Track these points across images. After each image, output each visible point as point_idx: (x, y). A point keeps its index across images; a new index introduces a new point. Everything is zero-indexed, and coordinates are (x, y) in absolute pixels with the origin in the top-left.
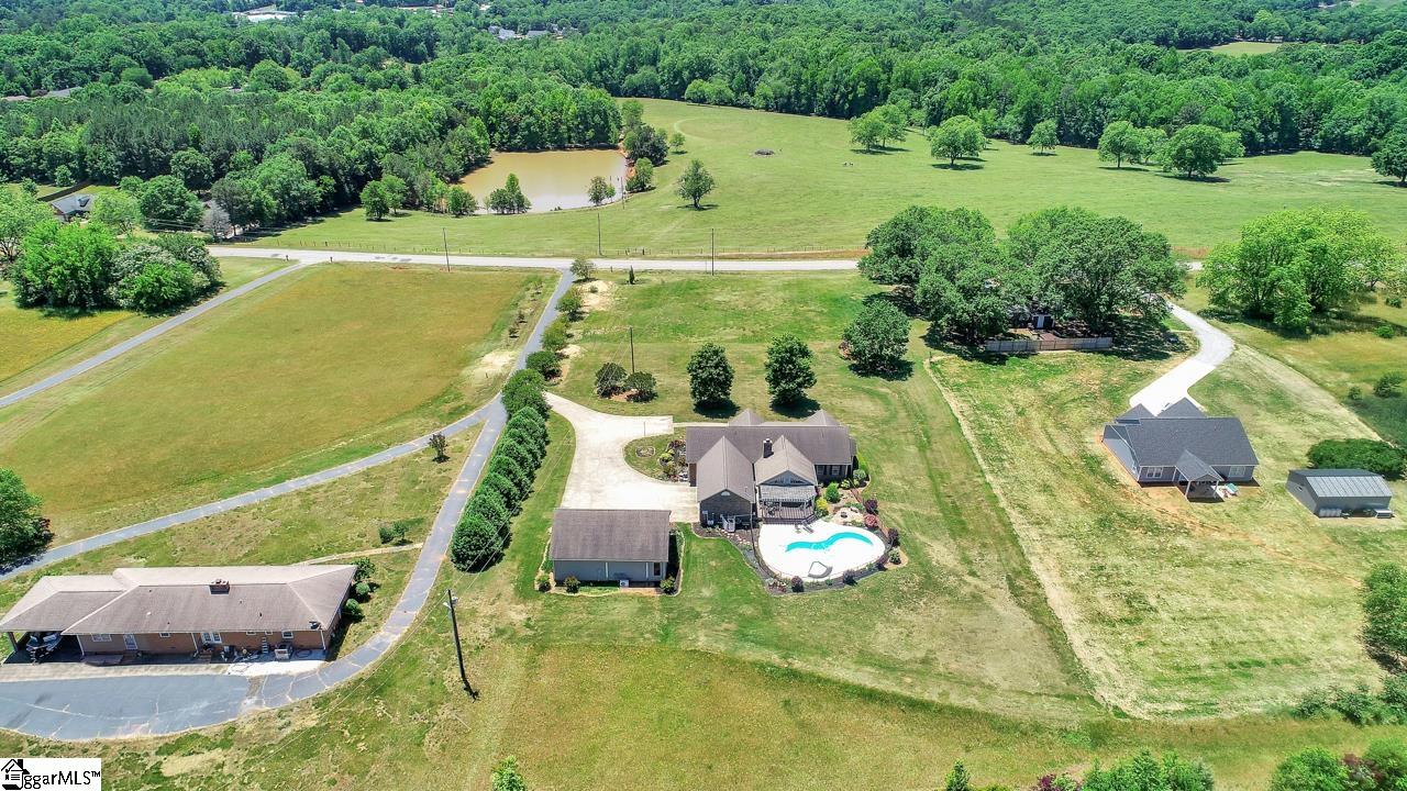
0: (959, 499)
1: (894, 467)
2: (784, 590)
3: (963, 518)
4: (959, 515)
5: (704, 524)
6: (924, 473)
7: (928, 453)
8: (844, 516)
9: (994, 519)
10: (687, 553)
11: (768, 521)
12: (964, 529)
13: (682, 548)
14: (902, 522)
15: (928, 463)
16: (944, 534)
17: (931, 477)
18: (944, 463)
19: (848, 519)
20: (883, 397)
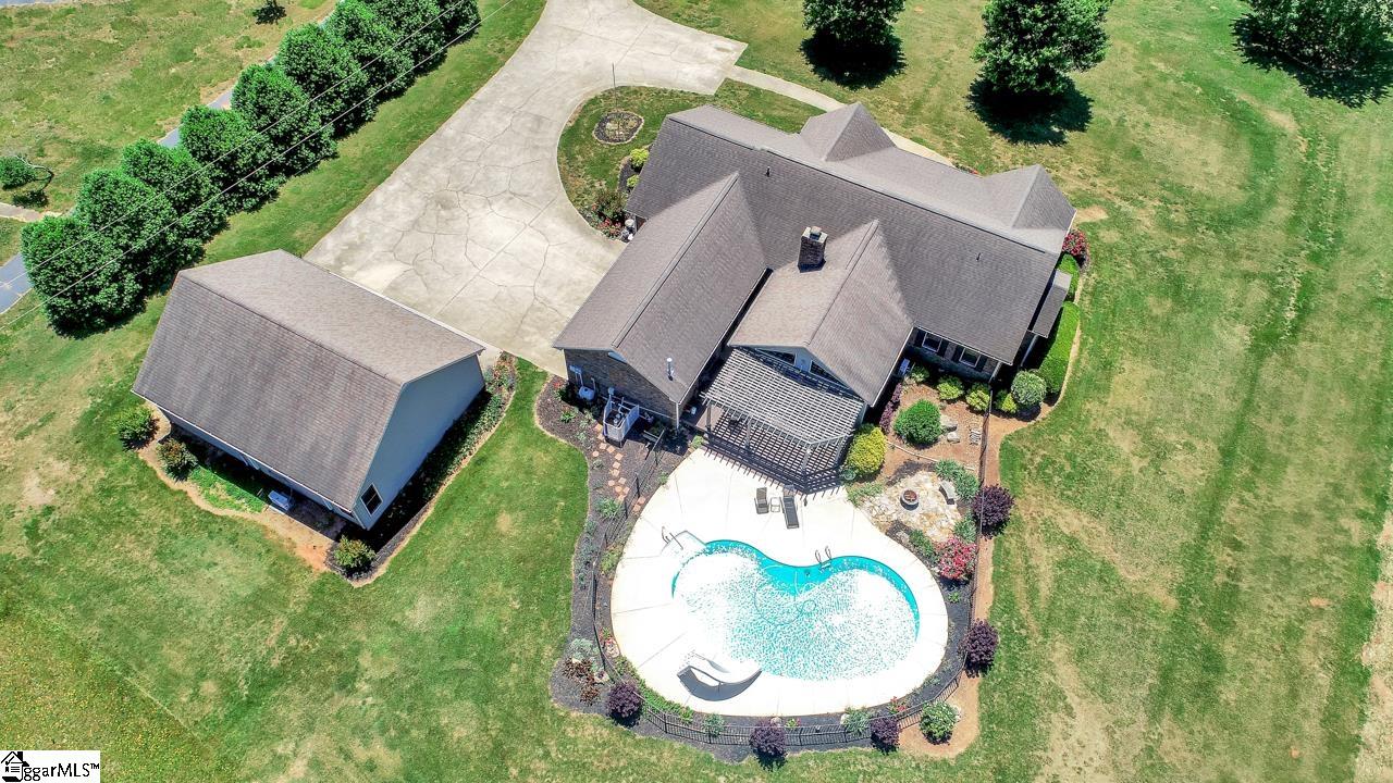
0: (1260, 567)
1: (1149, 383)
2: (589, 698)
3: (1228, 647)
4: (1223, 625)
5: (570, 395)
6: (1217, 431)
7: (1273, 361)
8: (909, 502)
9: (1313, 703)
10: (480, 461)
11: (716, 445)
12: (1204, 692)
13: (480, 439)
14: (1045, 588)
15: (1248, 402)
16: (1136, 681)
17: (1227, 454)
18: (1289, 420)
19: (913, 519)
20: (1263, 143)
